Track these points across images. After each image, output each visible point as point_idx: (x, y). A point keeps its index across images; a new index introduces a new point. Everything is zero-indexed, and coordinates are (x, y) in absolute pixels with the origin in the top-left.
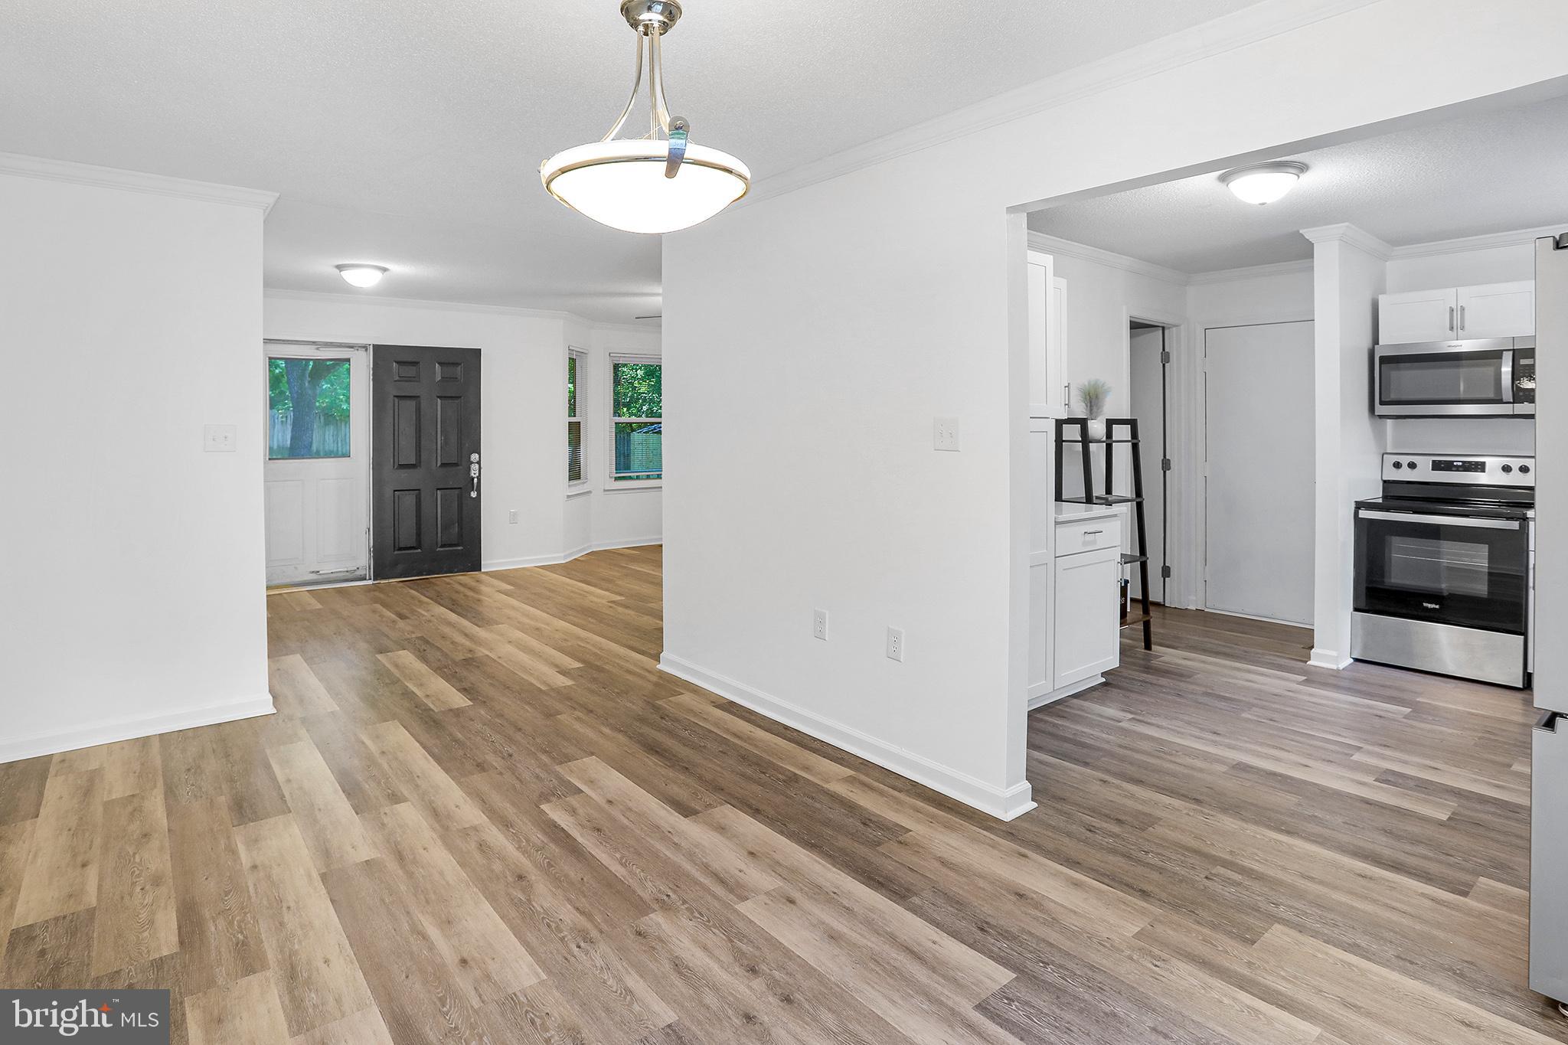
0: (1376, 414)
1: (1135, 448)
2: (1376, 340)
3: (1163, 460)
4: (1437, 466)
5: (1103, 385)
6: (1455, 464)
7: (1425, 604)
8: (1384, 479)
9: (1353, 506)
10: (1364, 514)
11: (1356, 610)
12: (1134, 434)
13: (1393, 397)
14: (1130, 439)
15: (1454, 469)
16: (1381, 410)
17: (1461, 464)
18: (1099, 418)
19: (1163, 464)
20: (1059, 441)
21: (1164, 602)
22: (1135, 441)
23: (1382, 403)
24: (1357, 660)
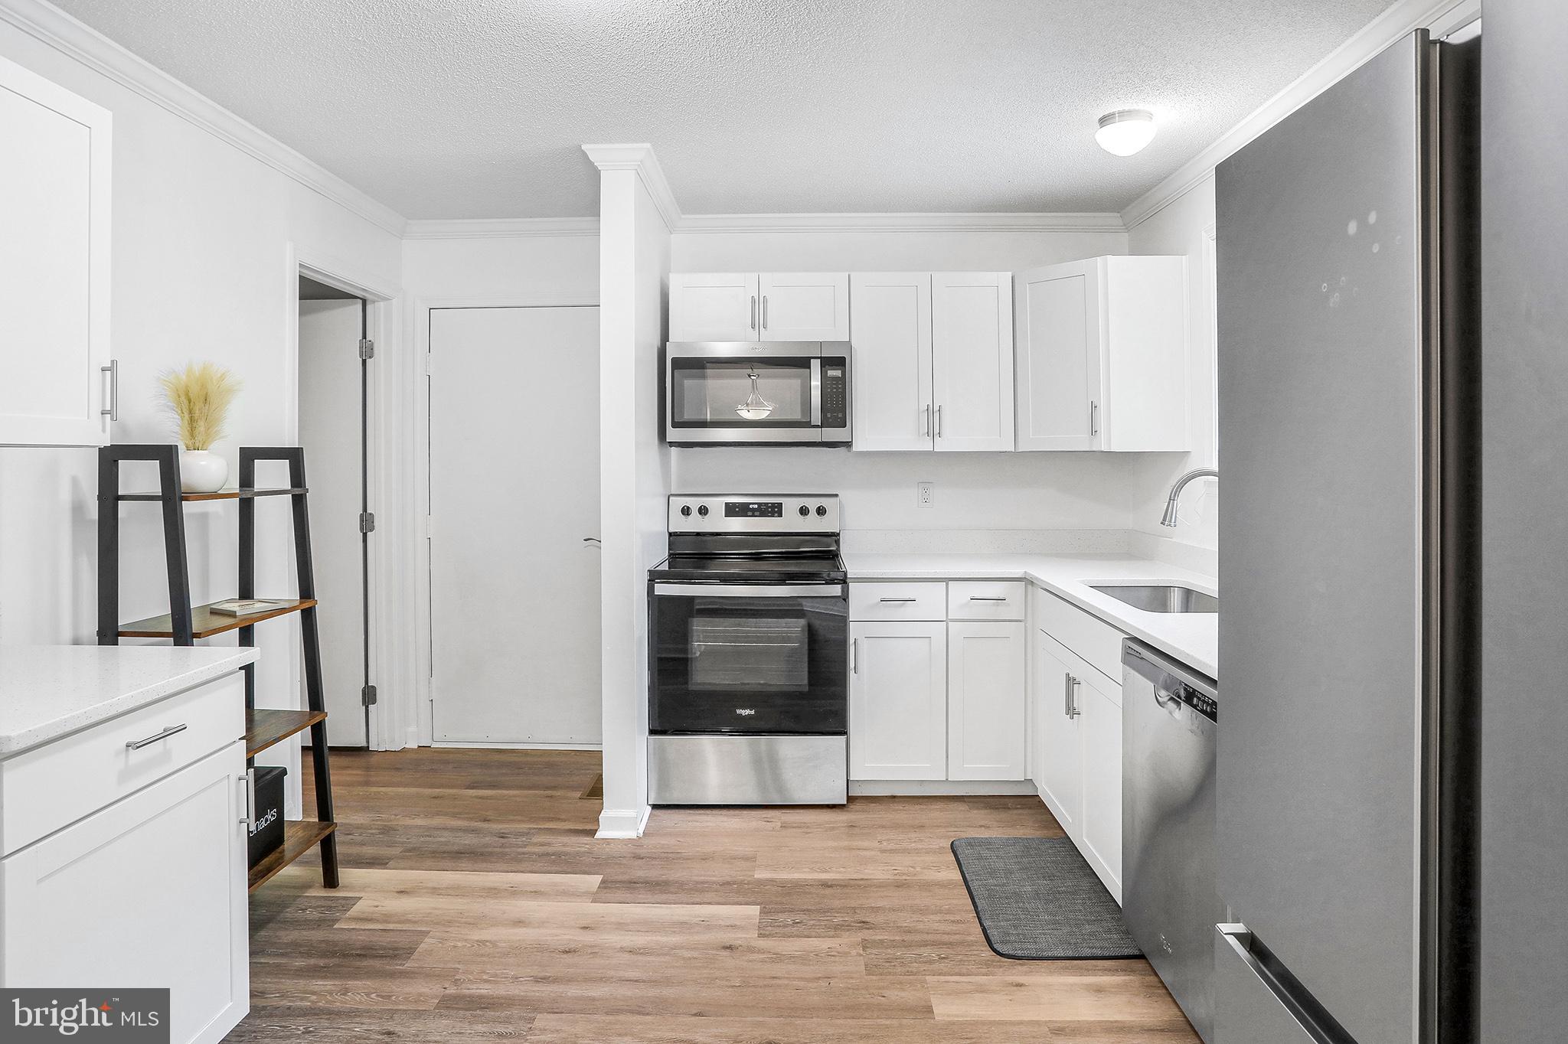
0: (668, 440)
1: (299, 504)
2: (665, 337)
3: (362, 516)
4: (732, 510)
5: (222, 378)
6: (751, 506)
7: (739, 711)
8: (671, 530)
9: (646, 577)
10: (661, 589)
11: (652, 732)
12: (297, 477)
13: (688, 416)
14: (289, 487)
15: (750, 513)
16: (673, 435)
17: (756, 506)
18: (214, 446)
19: (362, 521)
20: (109, 497)
21: (368, 742)
22: (298, 491)
23: (675, 425)
24: (655, 807)
